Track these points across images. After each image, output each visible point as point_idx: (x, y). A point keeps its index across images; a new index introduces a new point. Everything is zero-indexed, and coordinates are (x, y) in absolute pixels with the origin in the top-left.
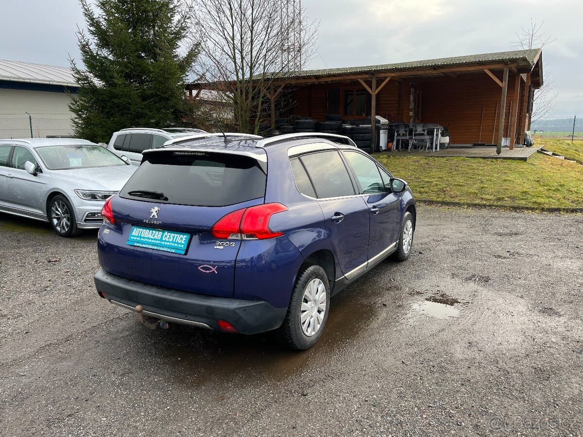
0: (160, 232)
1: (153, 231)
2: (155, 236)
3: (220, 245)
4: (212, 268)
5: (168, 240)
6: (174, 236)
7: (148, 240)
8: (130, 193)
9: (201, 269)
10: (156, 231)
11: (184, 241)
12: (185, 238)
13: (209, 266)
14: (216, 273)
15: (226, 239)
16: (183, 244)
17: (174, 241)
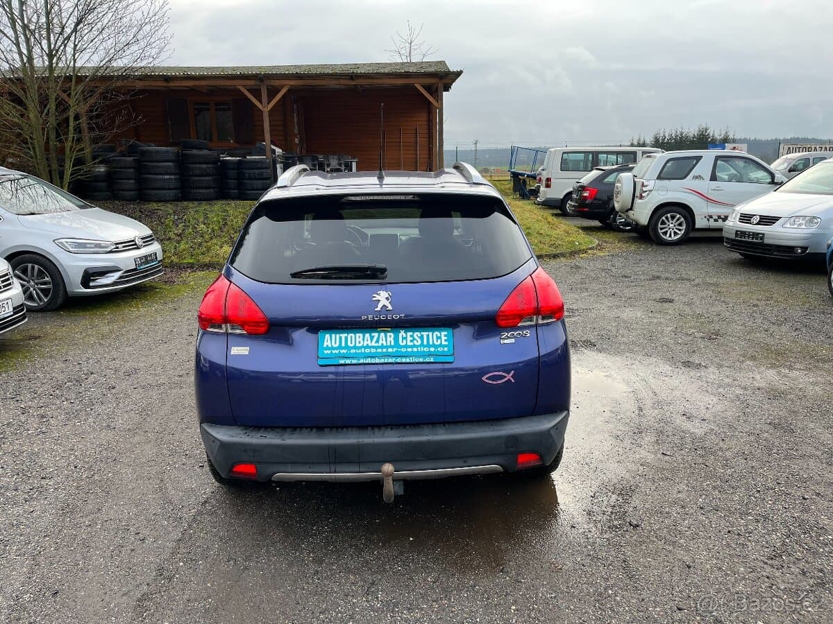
0: (388, 334)
1: (373, 334)
2: (381, 342)
3: (509, 338)
4: (505, 375)
5: (412, 344)
6: (422, 336)
7: (367, 351)
8: (294, 275)
9: (488, 381)
10: (379, 332)
11: (445, 340)
12: (445, 336)
13: (500, 373)
14: (513, 381)
15: (516, 326)
16: (446, 346)
17: (425, 343)
